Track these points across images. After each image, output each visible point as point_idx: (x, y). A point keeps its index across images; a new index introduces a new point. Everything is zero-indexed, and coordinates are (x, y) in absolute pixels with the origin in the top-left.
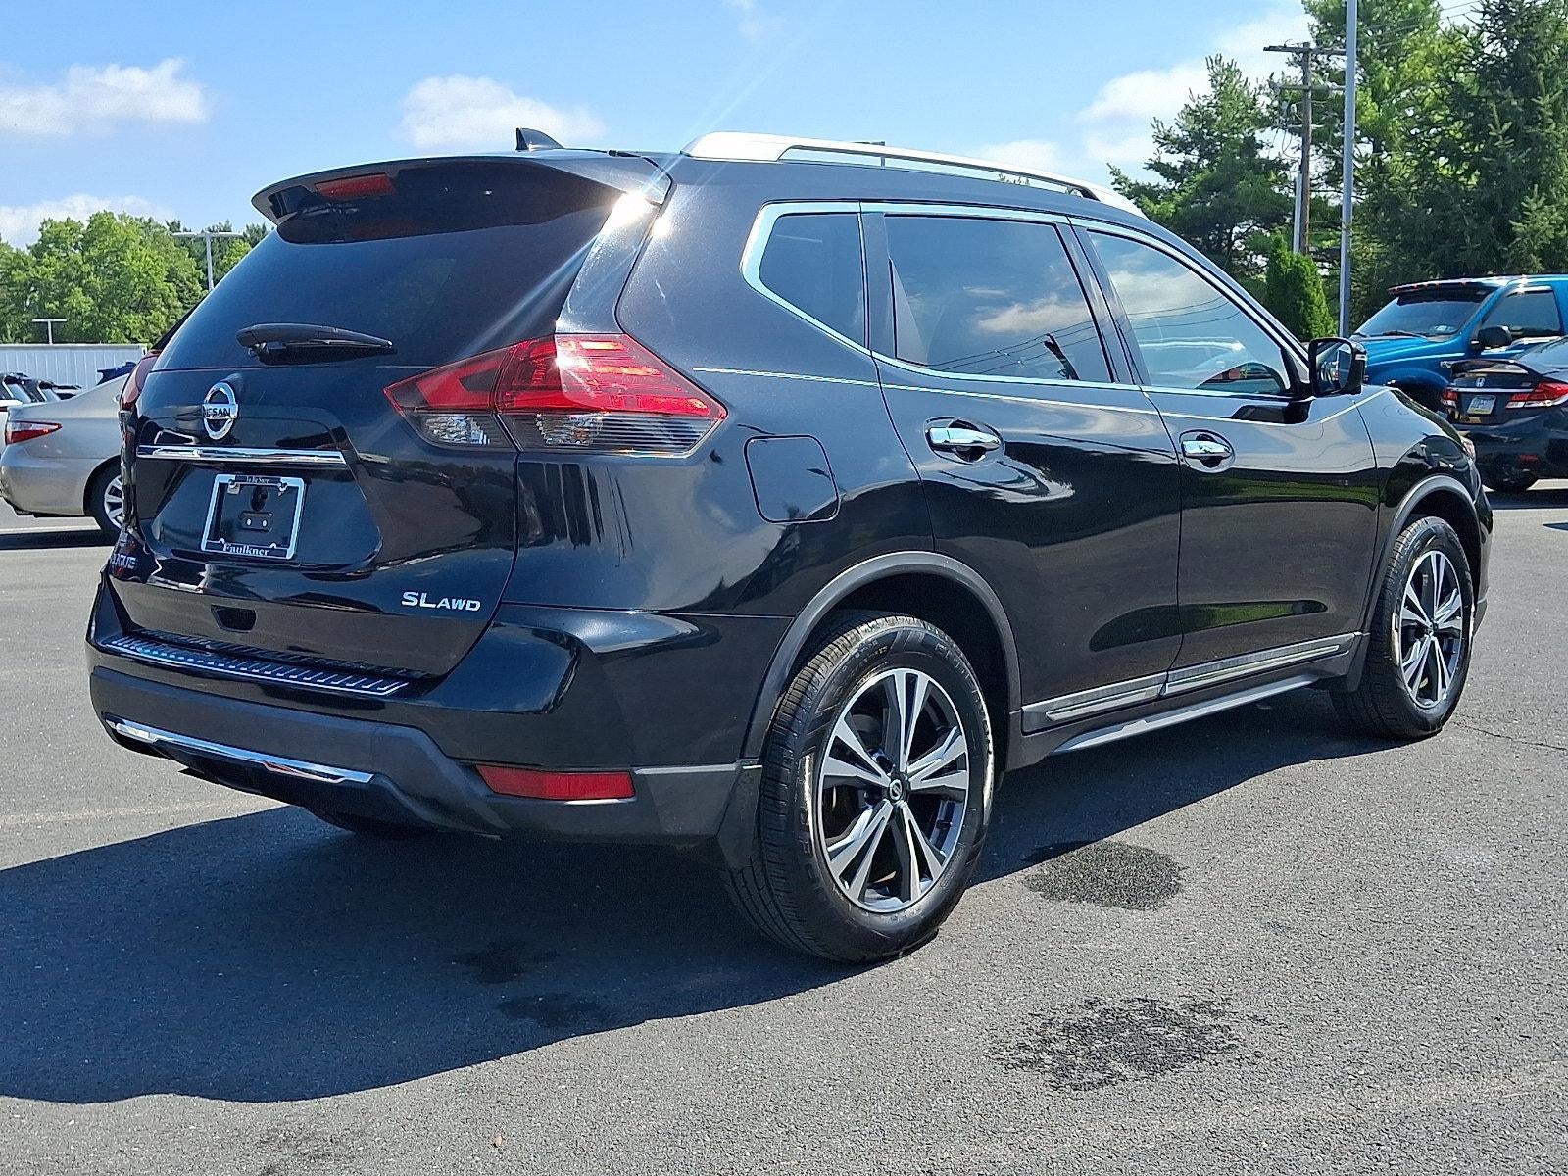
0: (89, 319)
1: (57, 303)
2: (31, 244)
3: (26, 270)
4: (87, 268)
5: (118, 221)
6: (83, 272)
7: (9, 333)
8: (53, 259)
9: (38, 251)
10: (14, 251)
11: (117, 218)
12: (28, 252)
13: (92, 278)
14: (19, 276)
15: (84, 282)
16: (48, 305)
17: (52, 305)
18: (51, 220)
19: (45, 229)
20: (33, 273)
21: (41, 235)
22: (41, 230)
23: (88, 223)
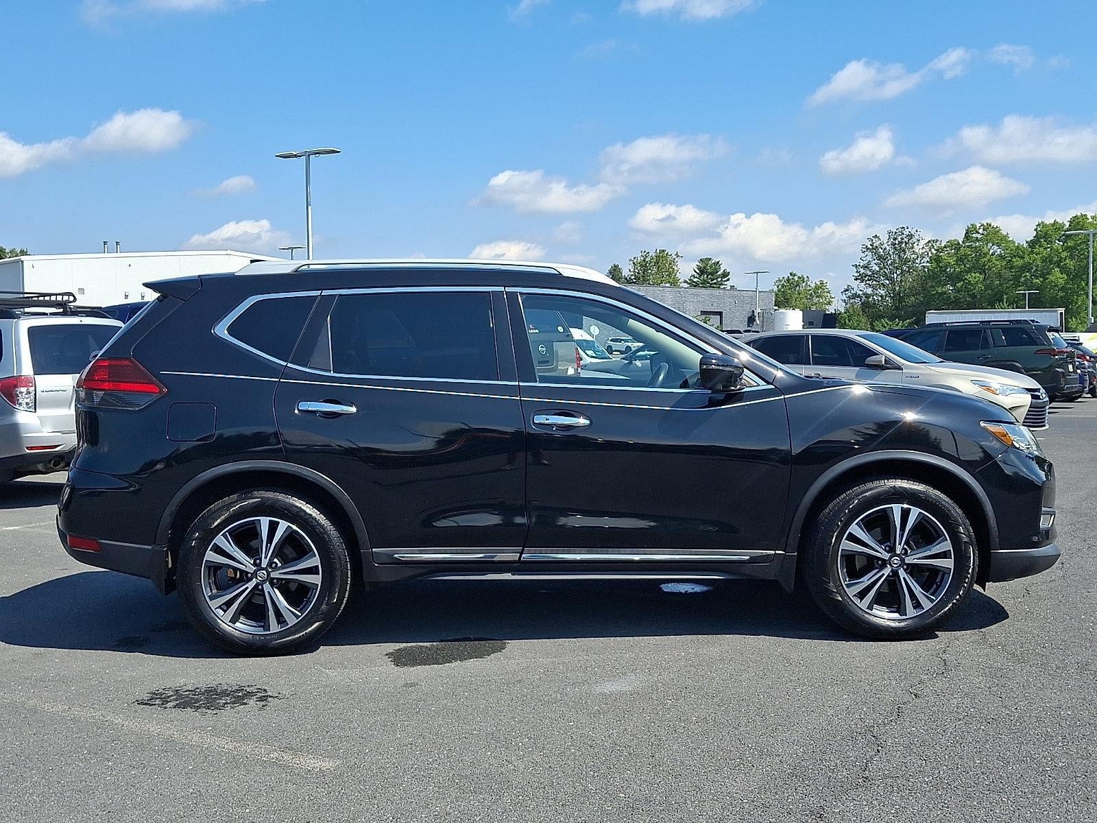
0: (1063, 289)
1: (1042, 279)
2: (1028, 240)
3: (1023, 258)
4: (1064, 254)
5: (1091, 220)
6: (1061, 257)
7: (1005, 300)
8: (1042, 249)
9: (1032, 244)
10: (1016, 245)
11: (1090, 218)
12: (1025, 245)
13: (1068, 261)
14: (1018, 262)
15: (1062, 264)
16: (1035, 281)
17: (1038, 281)
18: (1043, 222)
19: (1039, 229)
20: (1027, 259)
21: (1035, 233)
22: (1036, 230)
23: (1069, 223)
